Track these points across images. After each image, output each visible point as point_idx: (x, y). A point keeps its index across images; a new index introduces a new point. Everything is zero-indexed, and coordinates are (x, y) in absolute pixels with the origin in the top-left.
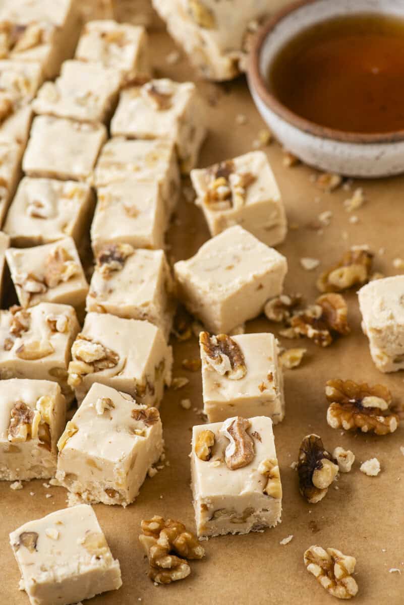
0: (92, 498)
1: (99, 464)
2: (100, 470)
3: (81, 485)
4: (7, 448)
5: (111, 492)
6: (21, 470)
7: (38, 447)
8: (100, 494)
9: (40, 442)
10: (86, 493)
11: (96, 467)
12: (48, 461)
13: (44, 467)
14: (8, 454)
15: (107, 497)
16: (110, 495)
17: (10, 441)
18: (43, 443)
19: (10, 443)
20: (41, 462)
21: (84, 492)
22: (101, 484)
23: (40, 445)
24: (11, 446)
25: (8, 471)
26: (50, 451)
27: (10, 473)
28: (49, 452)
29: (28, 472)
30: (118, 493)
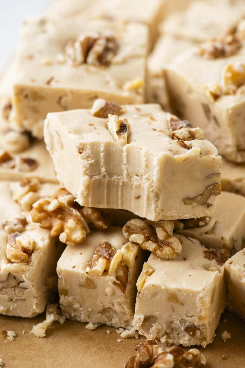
0: (171, 341)
1: (181, 298)
2: (182, 304)
3: (160, 327)
4: (83, 280)
5: (191, 330)
6: (92, 311)
7: (113, 286)
8: (180, 336)
9: (116, 280)
10: (165, 337)
11: (178, 301)
12: (120, 304)
13: (115, 312)
14: (84, 289)
15: (187, 337)
16: (191, 333)
17: (87, 273)
18: (118, 282)
19: (87, 275)
20: (113, 305)
21: (162, 336)
22: (182, 321)
23: (115, 283)
24: (87, 279)
25: (80, 309)
26: (124, 292)
27: (82, 312)
28: (122, 293)
29: (100, 315)
30: (199, 329)
